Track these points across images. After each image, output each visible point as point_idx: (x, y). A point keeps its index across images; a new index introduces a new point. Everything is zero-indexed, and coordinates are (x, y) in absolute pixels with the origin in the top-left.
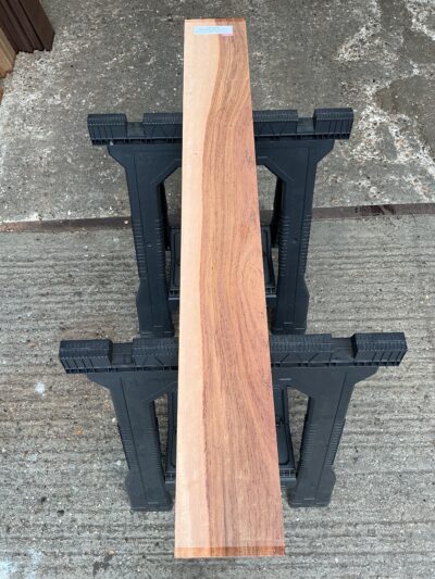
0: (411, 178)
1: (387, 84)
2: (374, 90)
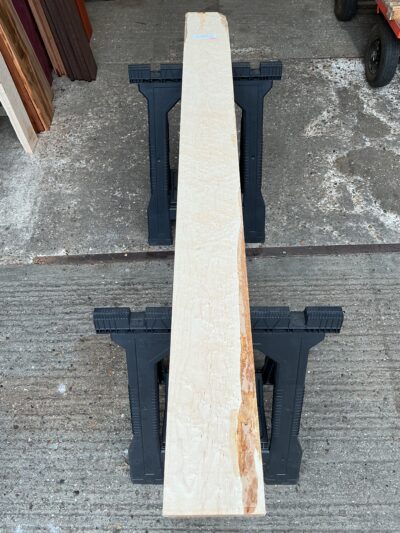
0: (366, 225)
1: (345, 153)
2: (334, 158)
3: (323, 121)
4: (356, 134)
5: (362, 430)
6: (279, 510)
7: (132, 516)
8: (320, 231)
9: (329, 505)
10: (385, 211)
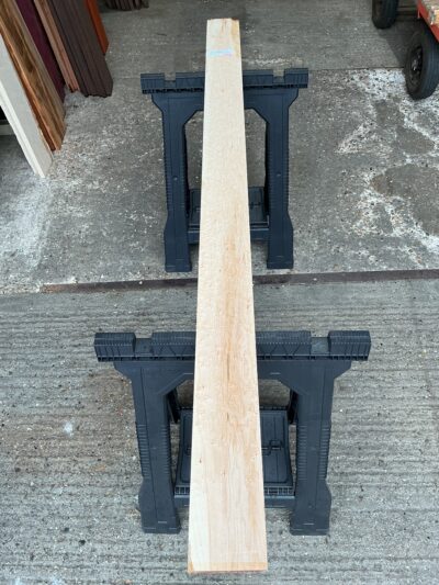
0: (406, 249)
1: (383, 171)
2: (371, 176)
3: (359, 137)
4: (396, 150)
5: (401, 475)
6: (306, 564)
7: (143, 569)
8: (355, 255)
9: (363, 559)
10: (428, 234)
